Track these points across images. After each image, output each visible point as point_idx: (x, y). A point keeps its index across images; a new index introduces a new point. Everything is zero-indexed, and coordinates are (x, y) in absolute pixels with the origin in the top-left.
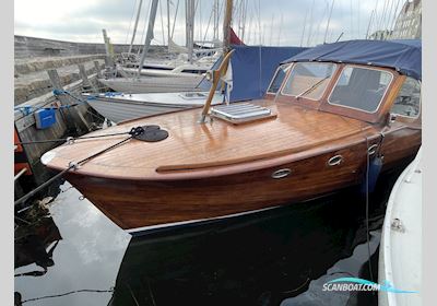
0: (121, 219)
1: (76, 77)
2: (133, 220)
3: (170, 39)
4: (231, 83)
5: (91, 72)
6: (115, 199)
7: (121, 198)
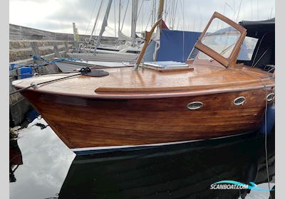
0: (68, 139)
1: (51, 51)
2: (78, 141)
3: (120, 32)
4: (159, 42)
5: (62, 50)
6: (64, 119)
7: (69, 120)
